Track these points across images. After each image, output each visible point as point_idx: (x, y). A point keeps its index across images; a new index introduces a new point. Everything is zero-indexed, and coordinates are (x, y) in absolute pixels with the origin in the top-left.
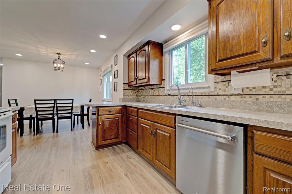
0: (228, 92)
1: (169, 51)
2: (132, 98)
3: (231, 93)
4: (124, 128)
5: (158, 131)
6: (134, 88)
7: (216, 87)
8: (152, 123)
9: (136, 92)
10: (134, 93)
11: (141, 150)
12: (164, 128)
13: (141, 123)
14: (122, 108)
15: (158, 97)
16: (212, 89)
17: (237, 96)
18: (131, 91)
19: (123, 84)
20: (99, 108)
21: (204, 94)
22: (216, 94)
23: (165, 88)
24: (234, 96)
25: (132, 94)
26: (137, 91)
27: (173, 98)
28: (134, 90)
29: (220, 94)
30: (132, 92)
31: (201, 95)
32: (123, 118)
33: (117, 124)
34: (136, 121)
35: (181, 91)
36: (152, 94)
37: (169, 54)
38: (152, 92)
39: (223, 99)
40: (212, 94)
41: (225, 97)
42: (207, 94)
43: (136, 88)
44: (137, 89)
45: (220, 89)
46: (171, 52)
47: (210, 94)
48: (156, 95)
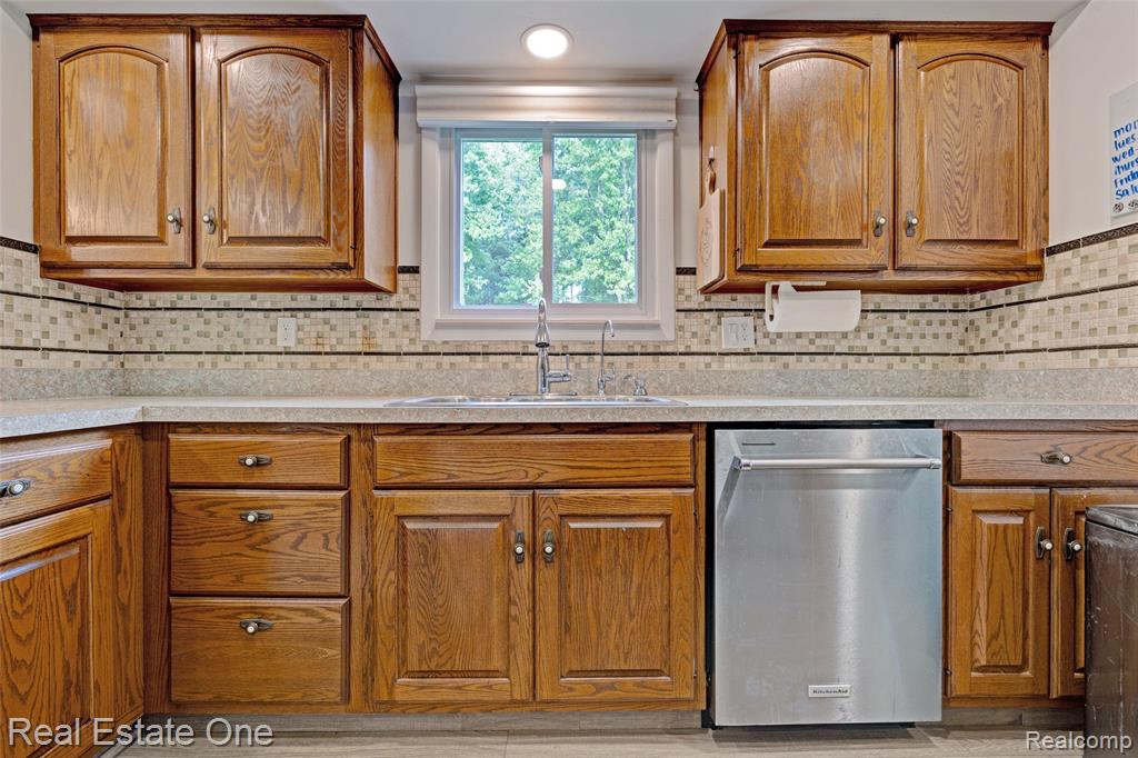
0: (719, 343)
1: (445, 132)
2: (77, 364)
3: (725, 347)
4: (124, 609)
5: (575, 525)
6: (89, 294)
7: (681, 328)
8: (528, 493)
9: (111, 323)
10: (92, 332)
11: (406, 689)
13: (403, 519)
15: (362, 359)
16: (669, 335)
17: (741, 357)
18: (69, 315)
21: (637, 349)
22: (682, 349)
23: (424, 314)
24: (733, 358)
25: (77, 337)
26: (117, 321)
27: (479, 366)
28: (91, 310)
29: (694, 349)
30: (77, 322)
31: (625, 351)
32: (123, 528)
34: (338, 513)
36: (299, 341)
37: (444, 148)
38: (299, 328)
39: (702, 366)
40: (669, 349)
41: (708, 358)
42: (650, 350)
43: (105, 292)
44: (111, 302)
45: (694, 335)
46: (453, 137)
47: (662, 350)
48: (340, 349)
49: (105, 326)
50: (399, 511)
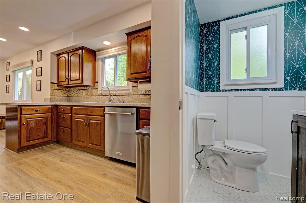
0: (139, 93)
1: (102, 59)
2: (62, 98)
4: (54, 127)
5: (91, 121)
6: (64, 89)
7: (133, 90)
8: (86, 116)
9: (67, 92)
10: (64, 93)
12: (96, 118)
13: (75, 118)
14: (51, 107)
15: (91, 97)
16: (131, 91)
17: (143, 95)
18: (61, 91)
19: (51, 83)
20: (22, 107)
21: (126, 94)
22: (133, 94)
23: (98, 90)
24: (142, 95)
25: (62, 94)
26: (68, 92)
27: (105, 98)
28: (64, 91)
29: (135, 94)
30: (62, 92)
31: (124, 95)
32: (53, 117)
33: (46, 123)
35: (111, 92)
36: (85, 94)
37: (102, 61)
38: (85, 92)
39: (136, 97)
40: (131, 94)
41: (137, 96)
42: (128, 94)
43: (66, 88)
44: (67, 89)
45: (135, 91)
46: (103, 60)
47: (130, 94)
48: (89, 95)
49: (66, 93)
50: (75, 117)
